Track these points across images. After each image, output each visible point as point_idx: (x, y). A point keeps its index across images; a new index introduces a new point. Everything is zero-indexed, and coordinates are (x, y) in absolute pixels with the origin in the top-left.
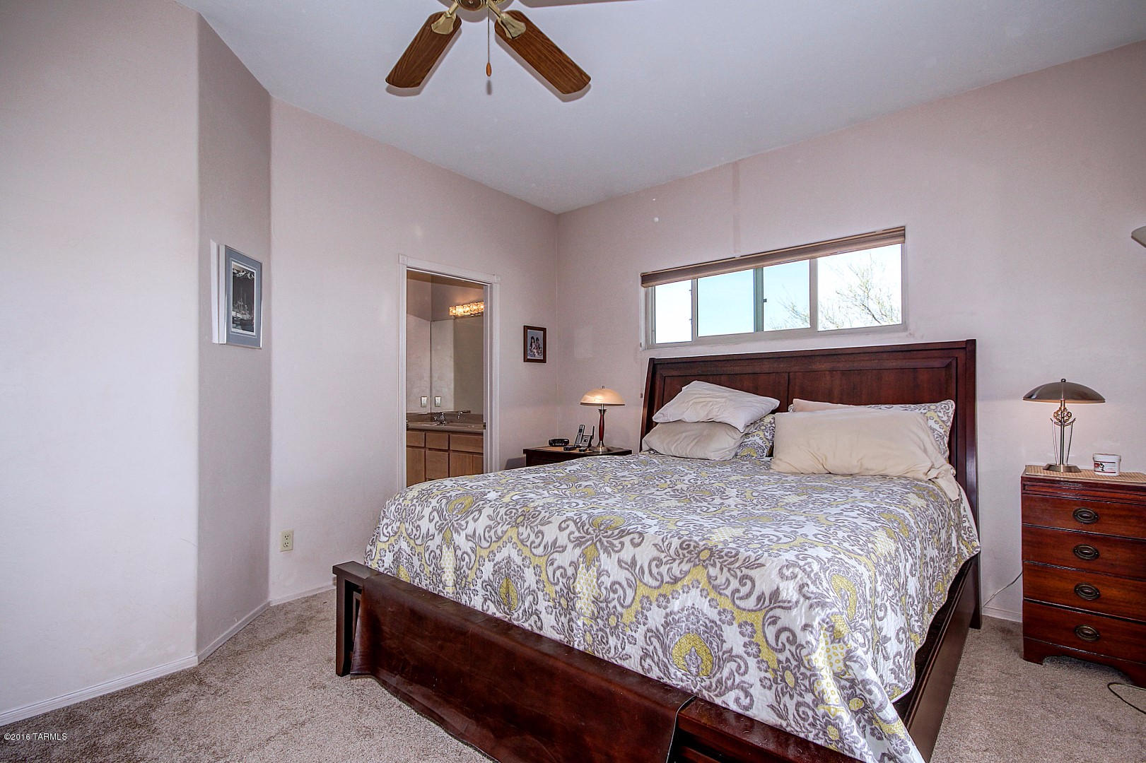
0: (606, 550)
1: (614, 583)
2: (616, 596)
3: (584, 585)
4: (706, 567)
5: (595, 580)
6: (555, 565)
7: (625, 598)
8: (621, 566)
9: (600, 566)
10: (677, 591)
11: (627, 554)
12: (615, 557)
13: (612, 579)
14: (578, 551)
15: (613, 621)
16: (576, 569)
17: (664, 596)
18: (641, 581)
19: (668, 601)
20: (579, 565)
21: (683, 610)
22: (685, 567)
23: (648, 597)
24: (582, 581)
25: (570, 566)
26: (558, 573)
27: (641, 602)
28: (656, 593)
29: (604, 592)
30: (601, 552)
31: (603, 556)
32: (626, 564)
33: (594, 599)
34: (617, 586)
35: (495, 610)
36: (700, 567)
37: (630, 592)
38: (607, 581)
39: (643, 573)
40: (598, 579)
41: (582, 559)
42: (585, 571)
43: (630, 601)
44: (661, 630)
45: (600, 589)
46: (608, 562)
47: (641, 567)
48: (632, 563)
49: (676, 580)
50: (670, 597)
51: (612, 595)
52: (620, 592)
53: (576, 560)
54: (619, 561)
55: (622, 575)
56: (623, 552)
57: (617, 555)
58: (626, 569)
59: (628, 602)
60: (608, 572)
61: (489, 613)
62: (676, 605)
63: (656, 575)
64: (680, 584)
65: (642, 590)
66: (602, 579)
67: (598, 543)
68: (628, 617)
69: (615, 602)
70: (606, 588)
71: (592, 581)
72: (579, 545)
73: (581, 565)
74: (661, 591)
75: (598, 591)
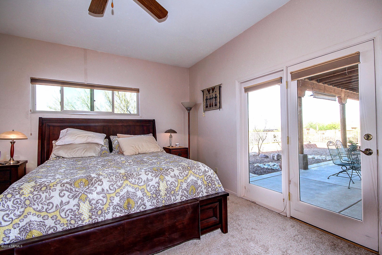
0: (166, 175)
1: (171, 183)
2: (173, 186)
3: (163, 187)
4: (191, 170)
5: (166, 184)
6: (150, 186)
7: (175, 185)
8: (172, 178)
9: (166, 180)
10: (188, 177)
11: (172, 174)
12: (169, 176)
13: (170, 182)
14: (157, 179)
15: (173, 192)
16: (159, 184)
17: (186, 180)
18: (179, 179)
19: (187, 181)
20: (159, 182)
21: (190, 181)
22: (187, 172)
23: (181, 182)
24: (161, 186)
25: (156, 184)
26: (152, 188)
27: (180, 184)
28: (183, 180)
29: (169, 186)
30: (165, 176)
31: (166, 177)
32: (173, 176)
33: (166, 190)
34: (173, 183)
35: (120, 214)
36: (190, 171)
37: (176, 183)
38: (169, 183)
39: (179, 177)
40: (166, 183)
41: (160, 180)
42: (162, 183)
43: (177, 185)
44: (186, 188)
45: (167, 186)
46: (168, 178)
47: (177, 176)
48: (175, 175)
49: (187, 175)
50: (187, 179)
51: (171, 186)
52: (174, 184)
53: (158, 181)
54: (171, 176)
55: (173, 180)
56: (171, 174)
57: (170, 175)
58: (174, 178)
59: (176, 185)
60: (169, 180)
61: (118, 216)
62: (189, 181)
63: (182, 176)
64: (188, 176)
65: (180, 181)
66: (168, 183)
67: (162, 174)
68: (177, 189)
69: (173, 187)
70: (169, 185)
71: (165, 185)
72: (157, 177)
73: (160, 182)
74: (184, 179)
75: (167, 187)
